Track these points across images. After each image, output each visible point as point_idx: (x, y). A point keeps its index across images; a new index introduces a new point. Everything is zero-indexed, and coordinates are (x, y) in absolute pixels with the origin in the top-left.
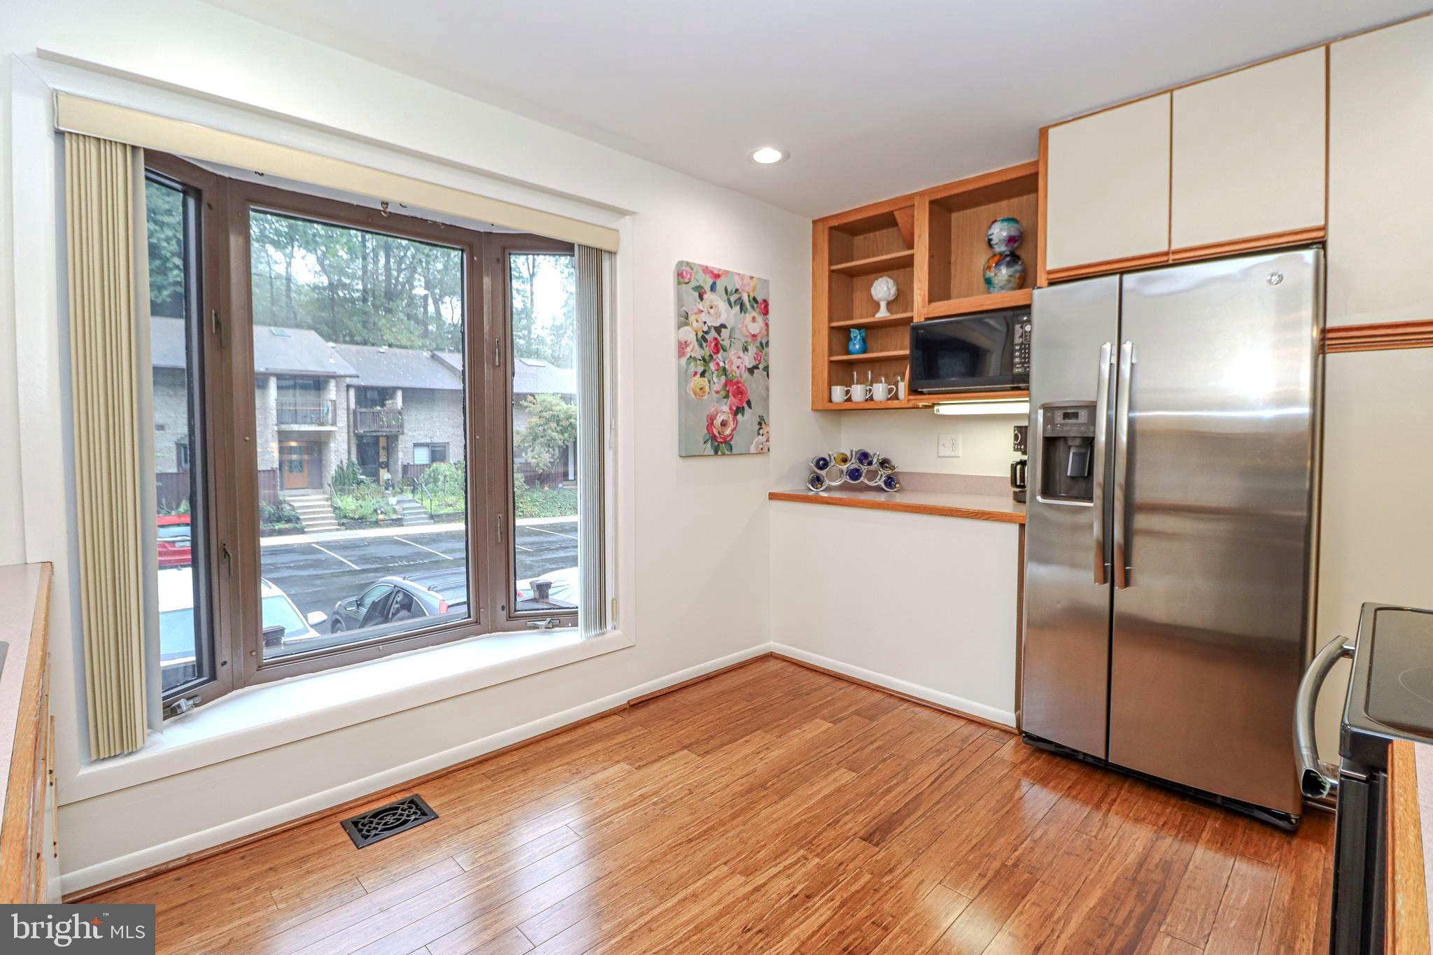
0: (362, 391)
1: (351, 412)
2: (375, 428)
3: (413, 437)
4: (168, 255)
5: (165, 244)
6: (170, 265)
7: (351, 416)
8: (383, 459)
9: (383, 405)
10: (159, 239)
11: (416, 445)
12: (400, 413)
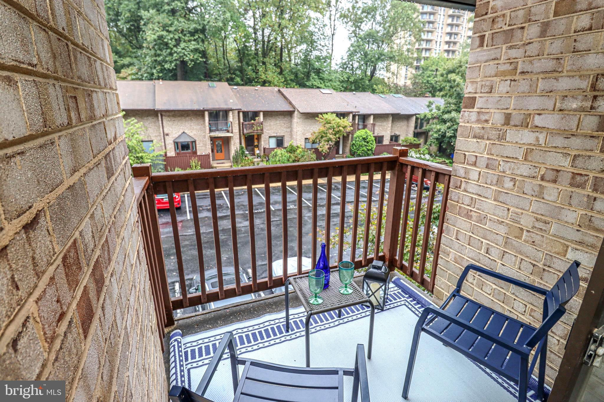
0: (245, 114)
1: (241, 124)
2: (251, 131)
3: (269, 133)
4: (172, 47)
5: (170, 42)
6: (173, 51)
7: (241, 125)
8: (256, 143)
9: (255, 120)
10: (168, 39)
11: (270, 137)
12: (262, 124)
